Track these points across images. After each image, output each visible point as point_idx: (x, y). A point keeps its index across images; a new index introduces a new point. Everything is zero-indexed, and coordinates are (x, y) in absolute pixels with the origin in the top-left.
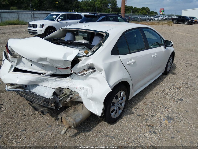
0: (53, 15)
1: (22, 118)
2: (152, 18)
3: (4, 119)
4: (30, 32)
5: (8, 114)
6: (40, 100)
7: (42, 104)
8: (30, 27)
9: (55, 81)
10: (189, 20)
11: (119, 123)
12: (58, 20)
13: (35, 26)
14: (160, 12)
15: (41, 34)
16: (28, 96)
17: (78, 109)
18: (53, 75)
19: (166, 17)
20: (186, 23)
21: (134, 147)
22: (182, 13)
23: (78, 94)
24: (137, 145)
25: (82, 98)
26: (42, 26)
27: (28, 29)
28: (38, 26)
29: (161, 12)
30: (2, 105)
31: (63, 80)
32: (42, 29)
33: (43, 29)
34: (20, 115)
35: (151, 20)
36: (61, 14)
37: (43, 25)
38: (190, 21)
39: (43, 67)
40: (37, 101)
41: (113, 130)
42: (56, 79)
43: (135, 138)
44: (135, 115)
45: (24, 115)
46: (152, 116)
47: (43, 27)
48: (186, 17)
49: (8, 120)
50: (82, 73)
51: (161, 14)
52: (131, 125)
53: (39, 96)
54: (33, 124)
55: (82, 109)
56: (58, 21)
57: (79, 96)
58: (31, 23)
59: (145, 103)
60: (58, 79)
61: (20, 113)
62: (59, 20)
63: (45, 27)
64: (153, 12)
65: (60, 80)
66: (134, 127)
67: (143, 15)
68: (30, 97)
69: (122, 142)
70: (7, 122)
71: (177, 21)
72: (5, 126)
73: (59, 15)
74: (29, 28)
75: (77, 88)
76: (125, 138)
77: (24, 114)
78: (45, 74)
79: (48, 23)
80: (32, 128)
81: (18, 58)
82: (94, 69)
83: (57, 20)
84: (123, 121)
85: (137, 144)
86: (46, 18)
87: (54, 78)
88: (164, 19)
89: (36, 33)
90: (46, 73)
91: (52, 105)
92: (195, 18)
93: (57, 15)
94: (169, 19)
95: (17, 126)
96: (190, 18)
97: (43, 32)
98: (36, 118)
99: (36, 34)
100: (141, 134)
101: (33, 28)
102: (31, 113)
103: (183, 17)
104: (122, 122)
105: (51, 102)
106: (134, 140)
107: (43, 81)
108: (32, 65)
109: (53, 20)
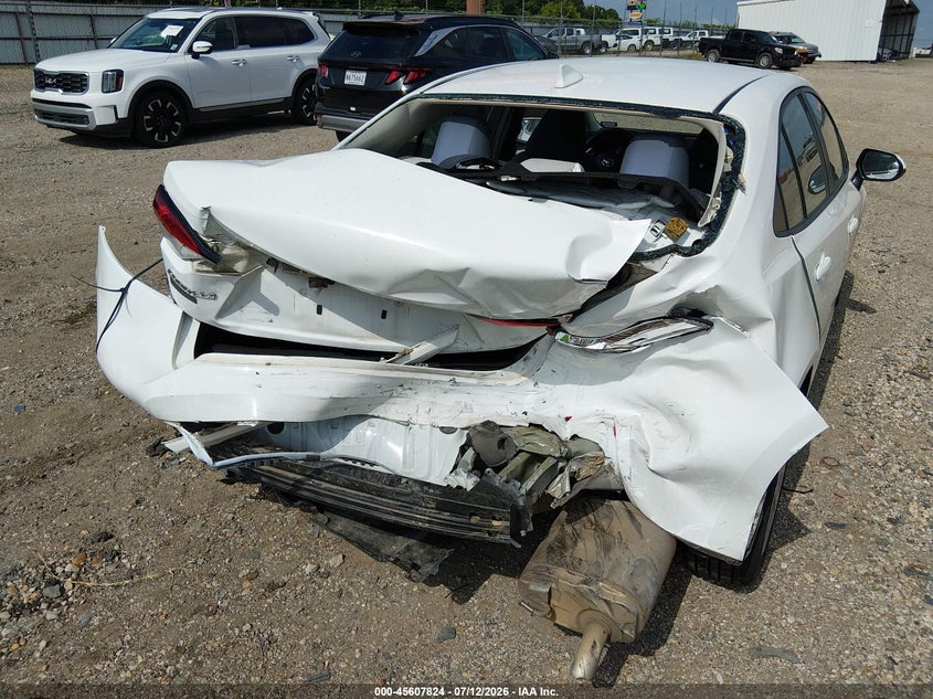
0: (163, 23)
1: (270, 604)
2: (605, 38)
3: (168, 621)
4: (45, 115)
5: (177, 588)
6: (408, 499)
7: (429, 522)
8: (48, 85)
9: (448, 387)
10: (776, 49)
11: (770, 576)
12: (195, 49)
13: (75, 82)
14: (631, 8)
15: (112, 120)
16: (324, 485)
17: (615, 534)
18: (440, 360)
19: (665, 36)
20: (764, 61)
21: (910, 690)
22: (736, 15)
23: (601, 450)
24: (919, 679)
25: (625, 473)
26: (114, 80)
27: (34, 100)
28: (95, 82)
29: (635, 12)
30: (112, 540)
31: (488, 382)
32: (112, 98)
33: (122, 99)
34: (247, 584)
35: (600, 47)
36: (206, 15)
37: (119, 74)
38: (779, 51)
39: (384, 315)
40: (388, 505)
41: (765, 616)
42: (458, 379)
43: (884, 640)
44: (820, 527)
45: (272, 587)
46: (889, 520)
47: (118, 88)
48: (760, 32)
49: (195, 628)
50: (625, 342)
51: (634, 18)
52: (832, 579)
53: (395, 479)
54: (353, 632)
55: (640, 533)
56: (196, 56)
57: (607, 462)
58: (51, 65)
59: (828, 461)
60: (465, 377)
61: (240, 576)
62: (200, 46)
63: (130, 88)
64: (598, 9)
65: (474, 381)
66: (849, 590)
67: (565, 22)
68: (335, 487)
69: (843, 673)
70: (196, 641)
71: (722, 54)
72: (200, 663)
73: (198, 20)
74: (36, 94)
75: (568, 419)
76: (847, 652)
77: (267, 576)
78: (405, 354)
79: (142, 66)
80: (357, 656)
81: (239, 274)
82: (705, 318)
83: (190, 50)
84: (784, 566)
85: (917, 673)
86: (127, 40)
87: (442, 376)
88: (657, 42)
89: (84, 119)
90: (412, 350)
91: (495, 523)
92: (795, 37)
93: (188, 25)
94: (680, 45)
95: (270, 654)
96: (781, 38)
97: (123, 114)
98: (350, 595)
99: (83, 123)
100: (901, 619)
101: (66, 90)
102: (309, 568)
103: (750, 34)
104: (782, 571)
105: (491, 512)
106: (889, 654)
107: (389, 394)
108: (319, 311)
109: (165, 47)
